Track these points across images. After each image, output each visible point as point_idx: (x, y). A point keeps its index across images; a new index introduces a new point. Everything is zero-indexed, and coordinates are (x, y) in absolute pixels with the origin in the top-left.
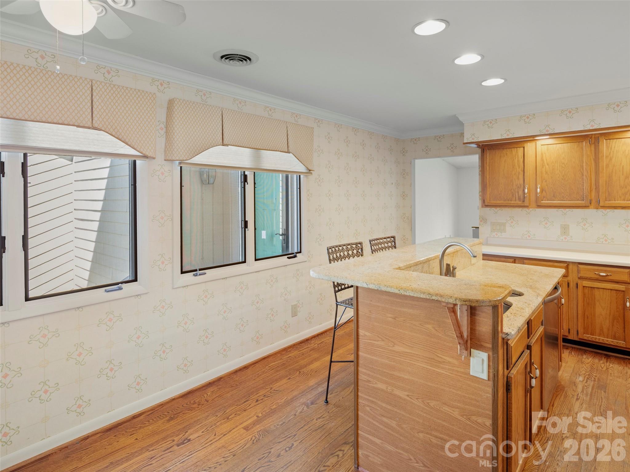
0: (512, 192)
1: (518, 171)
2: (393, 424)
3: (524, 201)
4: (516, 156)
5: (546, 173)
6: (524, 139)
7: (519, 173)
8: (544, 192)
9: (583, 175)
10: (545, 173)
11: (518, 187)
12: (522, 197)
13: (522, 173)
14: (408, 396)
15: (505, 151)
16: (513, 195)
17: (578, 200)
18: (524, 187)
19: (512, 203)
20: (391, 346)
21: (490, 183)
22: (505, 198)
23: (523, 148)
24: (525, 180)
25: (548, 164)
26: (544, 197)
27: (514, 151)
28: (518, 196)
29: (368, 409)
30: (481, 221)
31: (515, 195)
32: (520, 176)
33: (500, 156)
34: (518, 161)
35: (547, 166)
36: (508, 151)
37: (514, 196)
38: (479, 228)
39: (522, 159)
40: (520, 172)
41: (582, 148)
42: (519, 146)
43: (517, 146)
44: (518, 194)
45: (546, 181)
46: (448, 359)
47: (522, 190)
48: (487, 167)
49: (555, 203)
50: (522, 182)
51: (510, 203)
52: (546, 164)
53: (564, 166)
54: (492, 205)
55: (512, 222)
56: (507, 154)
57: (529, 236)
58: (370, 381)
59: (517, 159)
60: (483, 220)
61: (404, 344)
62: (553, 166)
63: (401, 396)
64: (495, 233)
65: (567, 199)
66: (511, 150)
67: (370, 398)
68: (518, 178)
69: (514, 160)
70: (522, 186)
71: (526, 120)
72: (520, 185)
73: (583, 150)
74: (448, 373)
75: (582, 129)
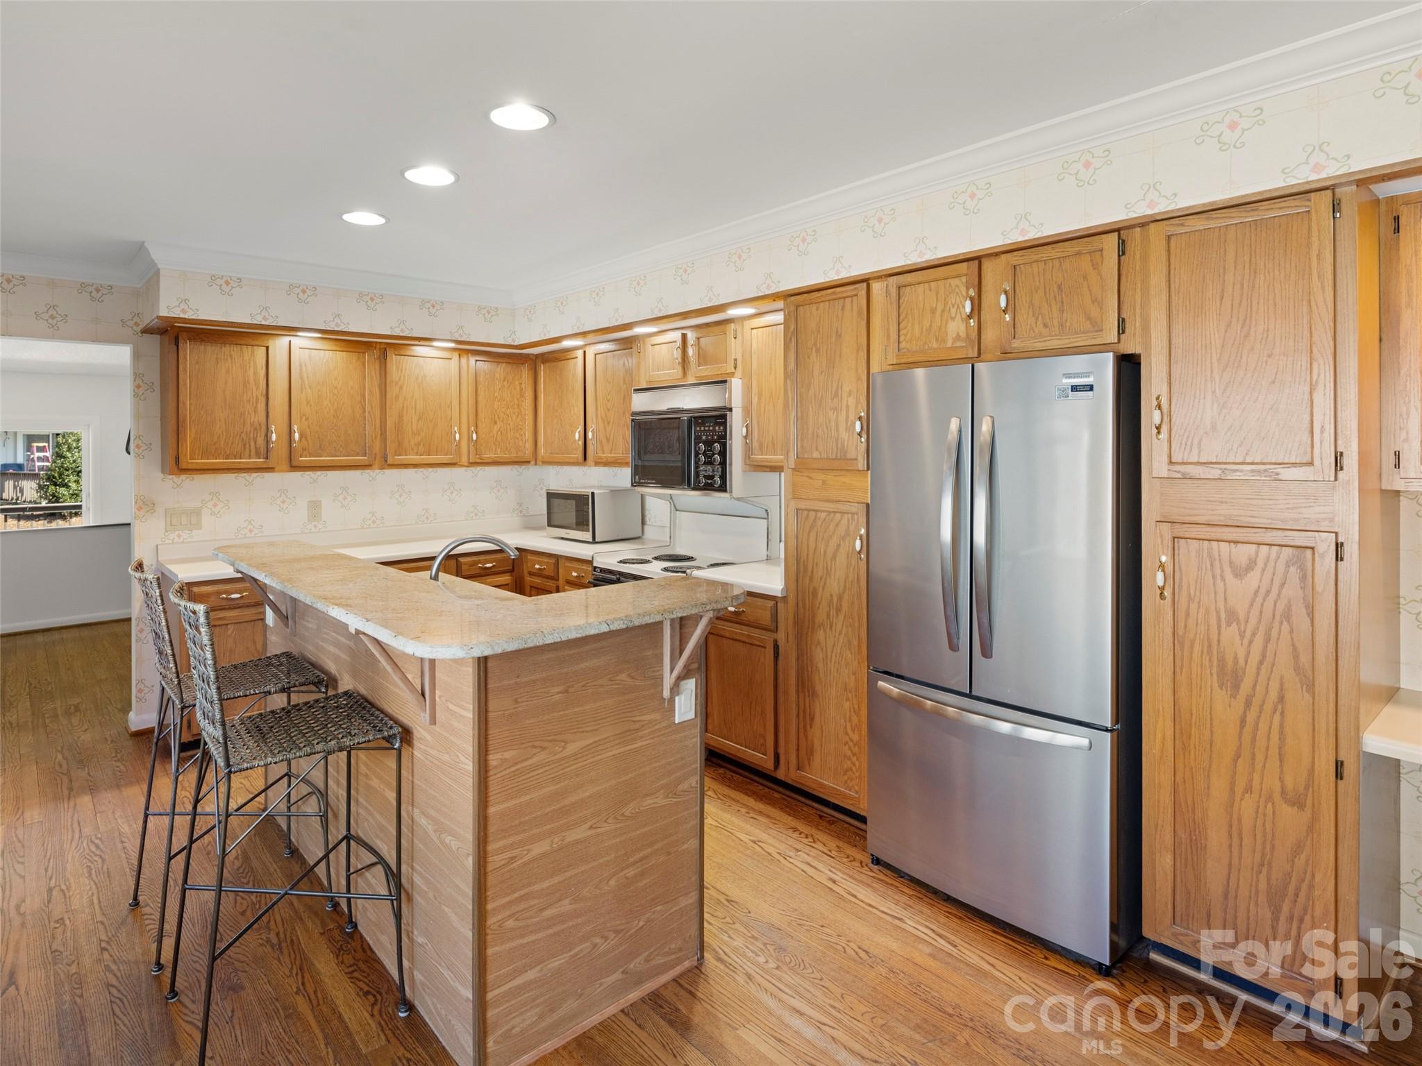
0: (243, 439)
1: (254, 395)
2: (566, 906)
3: (267, 458)
4: (252, 364)
5: (308, 403)
6: (265, 329)
7: (257, 399)
8: (303, 439)
9: (364, 411)
10: (305, 403)
11: (255, 429)
12: (263, 450)
13: (263, 400)
14: (591, 827)
15: (226, 349)
16: (244, 445)
17: (357, 455)
18: (268, 429)
19: (243, 463)
20: (561, 749)
21: (194, 418)
22: (228, 452)
23: (264, 349)
24: (270, 414)
25: (310, 387)
26: (304, 449)
27: (247, 351)
28: (256, 447)
29: (510, 923)
30: (140, 509)
31: (250, 446)
32: (259, 405)
33: (217, 359)
34: (255, 373)
35: (309, 391)
36: (235, 350)
37: (247, 446)
38: (130, 524)
39: (263, 372)
40: (259, 397)
41: (364, 364)
42: (257, 343)
43: (253, 343)
44: (255, 443)
45: (307, 419)
46: (647, 717)
47: (263, 433)
48: (186, 380)
49: (324, 460)
50: (262, 418)
51: (240, 463)
52: (307, 387)
53: (336, 391)
54: (198, 467)
55: (215, 505)
56: (231, 356)
57: (251, 531)
58: (515, 857)
59: (252, 369)
60: (146, 505)
61: (583, 732)
62: (319, 391)
63: (579, 837)
64: (177, 533)
65: (341, 452)
66: (241, 350)
67: (516, 895)
68: (256, 411)
69: (246, 371)
70: (264, 428)
71: (301, 295)
72: (260, 425)
73: (365, 367)
74: (648, 742)
75: (389, 333)
